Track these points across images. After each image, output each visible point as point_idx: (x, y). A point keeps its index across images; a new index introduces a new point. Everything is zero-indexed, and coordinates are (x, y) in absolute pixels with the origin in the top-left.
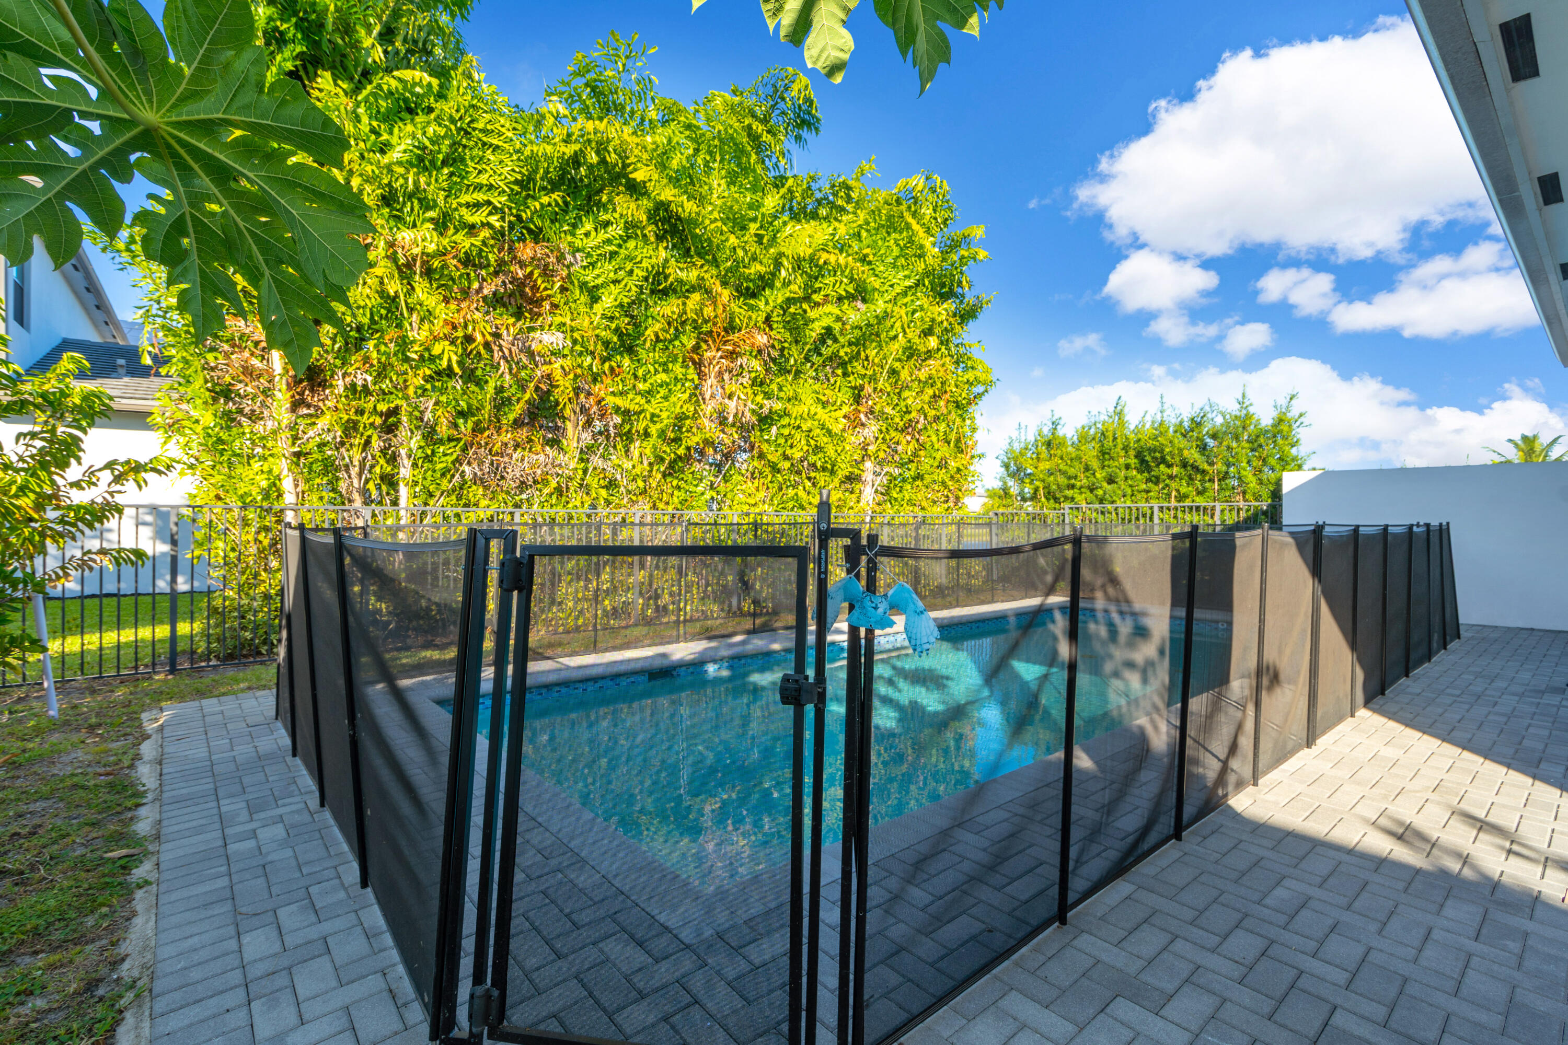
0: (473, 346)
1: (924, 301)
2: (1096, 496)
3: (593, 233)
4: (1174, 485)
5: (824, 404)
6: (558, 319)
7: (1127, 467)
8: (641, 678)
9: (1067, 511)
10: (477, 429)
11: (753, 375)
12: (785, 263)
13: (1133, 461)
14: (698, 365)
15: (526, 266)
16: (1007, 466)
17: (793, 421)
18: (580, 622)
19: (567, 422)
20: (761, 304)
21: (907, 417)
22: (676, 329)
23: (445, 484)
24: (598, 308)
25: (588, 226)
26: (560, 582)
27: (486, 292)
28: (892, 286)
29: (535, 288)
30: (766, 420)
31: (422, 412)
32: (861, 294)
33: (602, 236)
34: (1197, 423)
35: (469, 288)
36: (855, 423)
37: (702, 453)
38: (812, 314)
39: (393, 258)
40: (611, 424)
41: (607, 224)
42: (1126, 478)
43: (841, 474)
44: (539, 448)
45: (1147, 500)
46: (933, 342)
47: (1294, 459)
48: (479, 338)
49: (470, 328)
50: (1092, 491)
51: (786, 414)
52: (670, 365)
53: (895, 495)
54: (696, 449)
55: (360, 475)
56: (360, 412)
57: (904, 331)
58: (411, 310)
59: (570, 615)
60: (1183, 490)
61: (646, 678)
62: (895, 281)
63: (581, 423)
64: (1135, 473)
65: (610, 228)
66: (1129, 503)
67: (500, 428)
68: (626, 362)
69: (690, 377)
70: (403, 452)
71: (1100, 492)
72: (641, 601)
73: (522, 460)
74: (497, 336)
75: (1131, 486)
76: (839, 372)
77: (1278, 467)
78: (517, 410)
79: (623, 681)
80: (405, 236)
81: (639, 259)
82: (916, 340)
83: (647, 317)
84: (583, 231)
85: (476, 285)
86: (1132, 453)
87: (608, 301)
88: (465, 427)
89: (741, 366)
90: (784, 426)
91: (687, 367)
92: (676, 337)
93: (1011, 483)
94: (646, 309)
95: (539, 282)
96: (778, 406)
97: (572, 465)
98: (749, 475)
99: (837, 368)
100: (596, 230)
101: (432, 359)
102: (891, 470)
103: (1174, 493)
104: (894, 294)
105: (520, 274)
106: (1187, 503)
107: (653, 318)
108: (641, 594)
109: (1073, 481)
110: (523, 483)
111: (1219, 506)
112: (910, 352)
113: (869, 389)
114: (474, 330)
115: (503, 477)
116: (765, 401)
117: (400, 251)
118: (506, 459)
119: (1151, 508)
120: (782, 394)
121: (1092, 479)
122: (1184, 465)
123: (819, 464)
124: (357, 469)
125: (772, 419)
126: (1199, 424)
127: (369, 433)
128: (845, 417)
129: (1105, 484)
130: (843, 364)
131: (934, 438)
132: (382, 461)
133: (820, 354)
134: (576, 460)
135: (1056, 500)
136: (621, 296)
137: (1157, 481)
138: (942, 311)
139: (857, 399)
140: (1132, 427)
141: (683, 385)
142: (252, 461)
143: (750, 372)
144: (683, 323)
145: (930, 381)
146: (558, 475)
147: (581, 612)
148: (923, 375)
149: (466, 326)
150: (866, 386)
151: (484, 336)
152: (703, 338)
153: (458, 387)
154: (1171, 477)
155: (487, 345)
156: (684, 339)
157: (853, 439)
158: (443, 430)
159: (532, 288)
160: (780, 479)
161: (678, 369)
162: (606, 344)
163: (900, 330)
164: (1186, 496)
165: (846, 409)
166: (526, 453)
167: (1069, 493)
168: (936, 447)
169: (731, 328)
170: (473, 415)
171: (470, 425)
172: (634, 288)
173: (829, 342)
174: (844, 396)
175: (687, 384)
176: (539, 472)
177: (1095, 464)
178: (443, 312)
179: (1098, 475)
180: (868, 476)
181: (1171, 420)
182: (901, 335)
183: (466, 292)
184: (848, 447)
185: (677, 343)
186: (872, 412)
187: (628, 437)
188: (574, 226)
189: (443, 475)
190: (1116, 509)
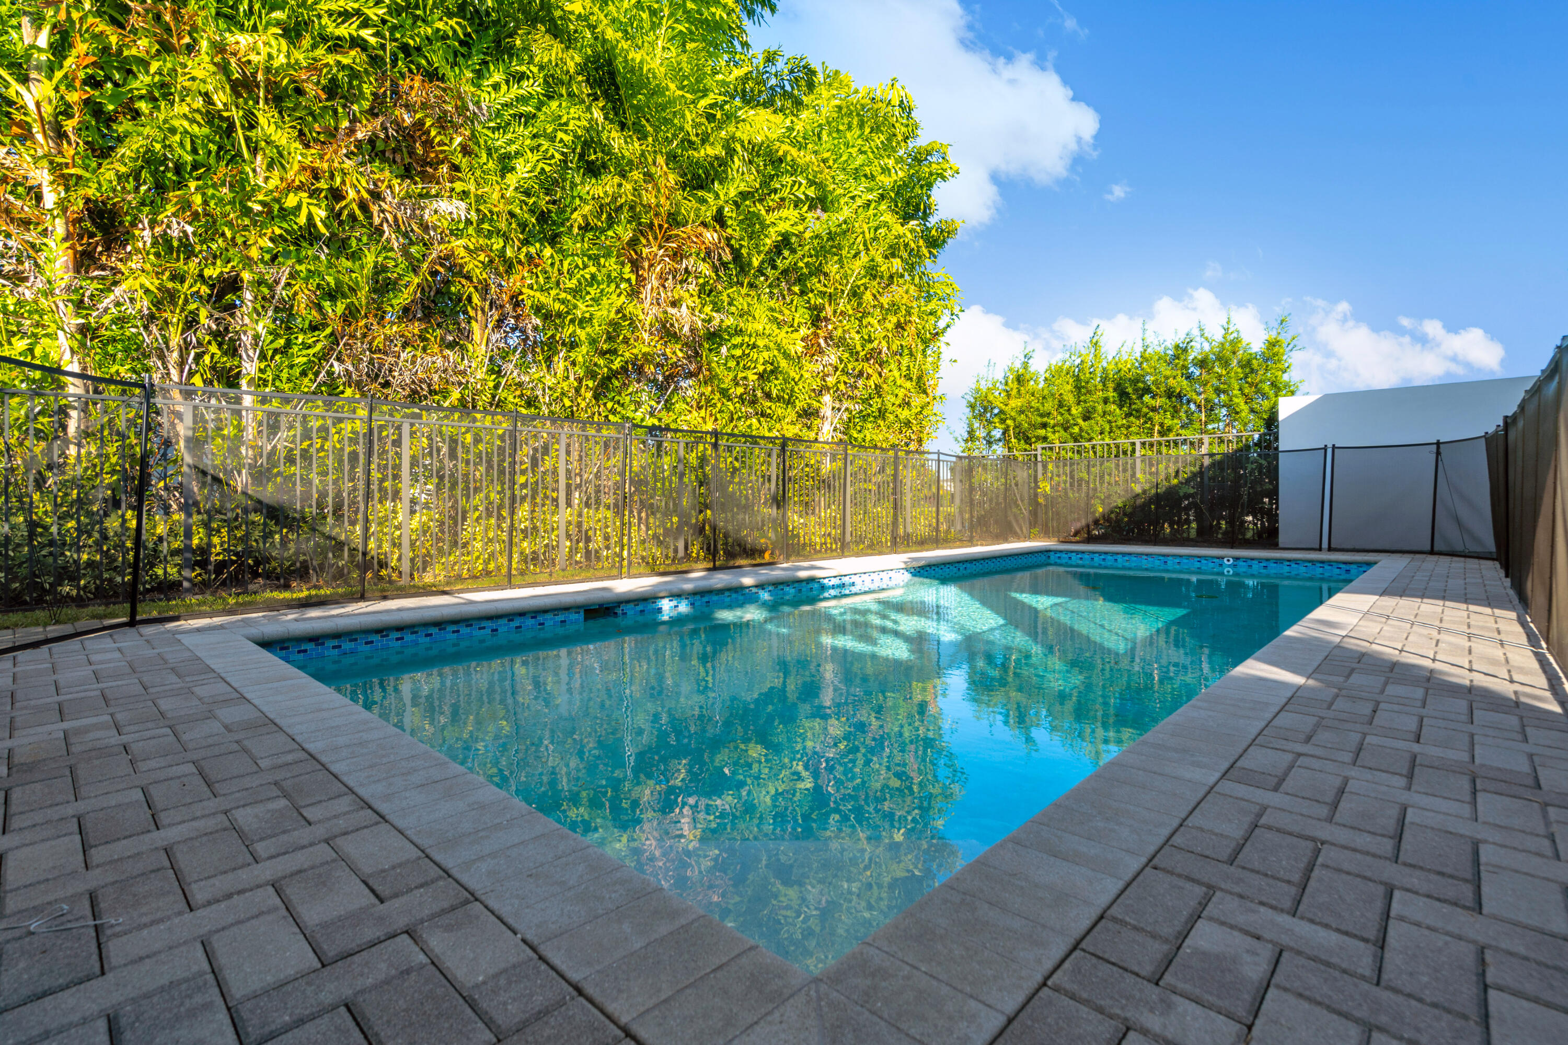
0: (344, 203)
1: (888, 217)
2: (1071, 434)
3: (504, 87)
4: (1157, 418)
5: (779, 325)
6: (459, 186)
7: (1106, 401)
8: (573, 616)
9: (1039, 452)
10: (350, 315)
11: (701, 281)
12: (739, 148)
13: (1111, 394)
14: (636, 266)
15: (415, 112)
16: (972, 407)
17: (747, 339)
18: (492, 566)
19: (474, 323)
20: (710, 197)
21: (869, 346)
22: (609, 216)
23: (307, 384)
24: (512, 180)
25: (497, 77)
26: (464, 519)
27: (360, 135)
28: (853, 198)
29: (428, 144)
30: (715, 337)
31: (271, 288)
32: (822, 202)
33: (515, 91)
34: (1181, 350)
35: (336, 129)
36: (813, 350)
37: (640, 370)
38: (769, 219)
39: (223, 68)
40: (530, 326)
41: (522, 77)
42: (1104, 413)
43: (799, 405)
44: (436, 349)
45: (1127, 437)
46: (897, 264)
47: (1287, 385)
48: (352, 194)
49: (338, 180)
50: (1066, 430)
51: (739, 332)
52: (602, 260)
53: (855, 435)
54: (634, 364)
55: (181, 364)
56: (179, 277)
57: (868, 249)
58: (254, 151)
59: (478, 558)
60: (1168, 422)
61: (581, 615)
62: (856, 193)
63: (490, 326)
64: (1113, 407)
65: (525, 83)
66: (1107, 440)
67: (383, 318)
68: (548, 252)
69: (626, 276)
70: (247, 340)
71: (1076, 430)
72: (568, 543)
73: (413, 363)
74: (377, 196)
75: (1110, 422)
76: (796, 289)
77: (1271, 394)
78: (404, 297)
79: (549, 620)
80: (241, 40)
81: (564, 120)
82: (879, 259)
83: (573, 198)
84: (491, 81)
85: (345, 124)
86: (1111, 385)
87: (523, 169)
88: (335, 310)
89: (686, 269)
90: (735, 346)
91: (623, 264)
92: (610, 227)
93: (976, 424)
94: (572, 188)
95: (433, 133)
96: (730, 321)
97: (480, 375)
98: (694, 403)
99: (794, 284)
100: (507, 82)
101: (285, 214)
102: (851, 407)
103: (1157, 428)
104: (854, 207)
105: (408, 120)
106: (1171, 437)
107: (581, 198)
108: (569, 537)
109: (1045, 419)
110: (414, 392)
111: (1206, 439)
112: (872, 271)
113: (829, 310)
114: (343, 182)
115: (386, 384)
116: (714, 314)
117: (233, 61)
118: (391, 359)
119: (1133, 444)
120: (733, 309)
121: (1067, 416)
122: (1170, 394)
123: (774, 393)
124: (175, 355)
125: (721, 338)
126: (1185, 350)
127: (192, 307)
128: (803, 340)
129: (1080, 421)
130: (800, 280)
131: (896, 373)
132: (214, 348)
133: (774, 267)
134: (484, 369)
135: (1027, 440)
136: (541, 165)
137: (1138, 414)
138: (907, 231)
139: (817, 320)
140: (1110, 358)
141: (617, 286)
142: (13, 340)
143: (697, 277)
144: (619, 209)
145: (894, 308)
146: (460, 384)
147: (492, 555)
148: (885, 300)
149: (332, 177)
150: (827, 306)
151: (358, 192)
152: (643, 230)
153: (323, 257)
154: (1154, 409)
155: (363, 206)
156: (619, 229)
157: (811, 367)
158: (304, 311)
159: (424, 144)
160: (732, 408)
161: (611, 264)
162: (523, 226)
163: (861, 247)
164: (1170, 430)
165: (804, 331)
166: (419, 354)
167: (1042, 432)
168: (898, 383)
169: (674, 219)
170: (344, 296)
171: (340, 307)
172: (558, 156)
173: (786, 253)
174: (802, 316)
175: (624, 285)
176: (436, 378)
177: (1070, 399)
178: (298, 155)
179: (1074, 411)
180: (826, 411)
181: (1155, 347)
182: (863, 253)
183: (332, 133)
184: (806, 375)
185: (610, 233)
186: (831, 338)
187: (551, 346)
188: (479, 74)
189: (304, 374)
190: (1093, 447)
